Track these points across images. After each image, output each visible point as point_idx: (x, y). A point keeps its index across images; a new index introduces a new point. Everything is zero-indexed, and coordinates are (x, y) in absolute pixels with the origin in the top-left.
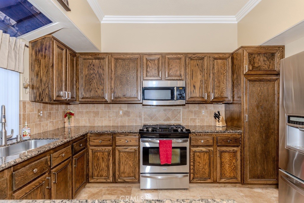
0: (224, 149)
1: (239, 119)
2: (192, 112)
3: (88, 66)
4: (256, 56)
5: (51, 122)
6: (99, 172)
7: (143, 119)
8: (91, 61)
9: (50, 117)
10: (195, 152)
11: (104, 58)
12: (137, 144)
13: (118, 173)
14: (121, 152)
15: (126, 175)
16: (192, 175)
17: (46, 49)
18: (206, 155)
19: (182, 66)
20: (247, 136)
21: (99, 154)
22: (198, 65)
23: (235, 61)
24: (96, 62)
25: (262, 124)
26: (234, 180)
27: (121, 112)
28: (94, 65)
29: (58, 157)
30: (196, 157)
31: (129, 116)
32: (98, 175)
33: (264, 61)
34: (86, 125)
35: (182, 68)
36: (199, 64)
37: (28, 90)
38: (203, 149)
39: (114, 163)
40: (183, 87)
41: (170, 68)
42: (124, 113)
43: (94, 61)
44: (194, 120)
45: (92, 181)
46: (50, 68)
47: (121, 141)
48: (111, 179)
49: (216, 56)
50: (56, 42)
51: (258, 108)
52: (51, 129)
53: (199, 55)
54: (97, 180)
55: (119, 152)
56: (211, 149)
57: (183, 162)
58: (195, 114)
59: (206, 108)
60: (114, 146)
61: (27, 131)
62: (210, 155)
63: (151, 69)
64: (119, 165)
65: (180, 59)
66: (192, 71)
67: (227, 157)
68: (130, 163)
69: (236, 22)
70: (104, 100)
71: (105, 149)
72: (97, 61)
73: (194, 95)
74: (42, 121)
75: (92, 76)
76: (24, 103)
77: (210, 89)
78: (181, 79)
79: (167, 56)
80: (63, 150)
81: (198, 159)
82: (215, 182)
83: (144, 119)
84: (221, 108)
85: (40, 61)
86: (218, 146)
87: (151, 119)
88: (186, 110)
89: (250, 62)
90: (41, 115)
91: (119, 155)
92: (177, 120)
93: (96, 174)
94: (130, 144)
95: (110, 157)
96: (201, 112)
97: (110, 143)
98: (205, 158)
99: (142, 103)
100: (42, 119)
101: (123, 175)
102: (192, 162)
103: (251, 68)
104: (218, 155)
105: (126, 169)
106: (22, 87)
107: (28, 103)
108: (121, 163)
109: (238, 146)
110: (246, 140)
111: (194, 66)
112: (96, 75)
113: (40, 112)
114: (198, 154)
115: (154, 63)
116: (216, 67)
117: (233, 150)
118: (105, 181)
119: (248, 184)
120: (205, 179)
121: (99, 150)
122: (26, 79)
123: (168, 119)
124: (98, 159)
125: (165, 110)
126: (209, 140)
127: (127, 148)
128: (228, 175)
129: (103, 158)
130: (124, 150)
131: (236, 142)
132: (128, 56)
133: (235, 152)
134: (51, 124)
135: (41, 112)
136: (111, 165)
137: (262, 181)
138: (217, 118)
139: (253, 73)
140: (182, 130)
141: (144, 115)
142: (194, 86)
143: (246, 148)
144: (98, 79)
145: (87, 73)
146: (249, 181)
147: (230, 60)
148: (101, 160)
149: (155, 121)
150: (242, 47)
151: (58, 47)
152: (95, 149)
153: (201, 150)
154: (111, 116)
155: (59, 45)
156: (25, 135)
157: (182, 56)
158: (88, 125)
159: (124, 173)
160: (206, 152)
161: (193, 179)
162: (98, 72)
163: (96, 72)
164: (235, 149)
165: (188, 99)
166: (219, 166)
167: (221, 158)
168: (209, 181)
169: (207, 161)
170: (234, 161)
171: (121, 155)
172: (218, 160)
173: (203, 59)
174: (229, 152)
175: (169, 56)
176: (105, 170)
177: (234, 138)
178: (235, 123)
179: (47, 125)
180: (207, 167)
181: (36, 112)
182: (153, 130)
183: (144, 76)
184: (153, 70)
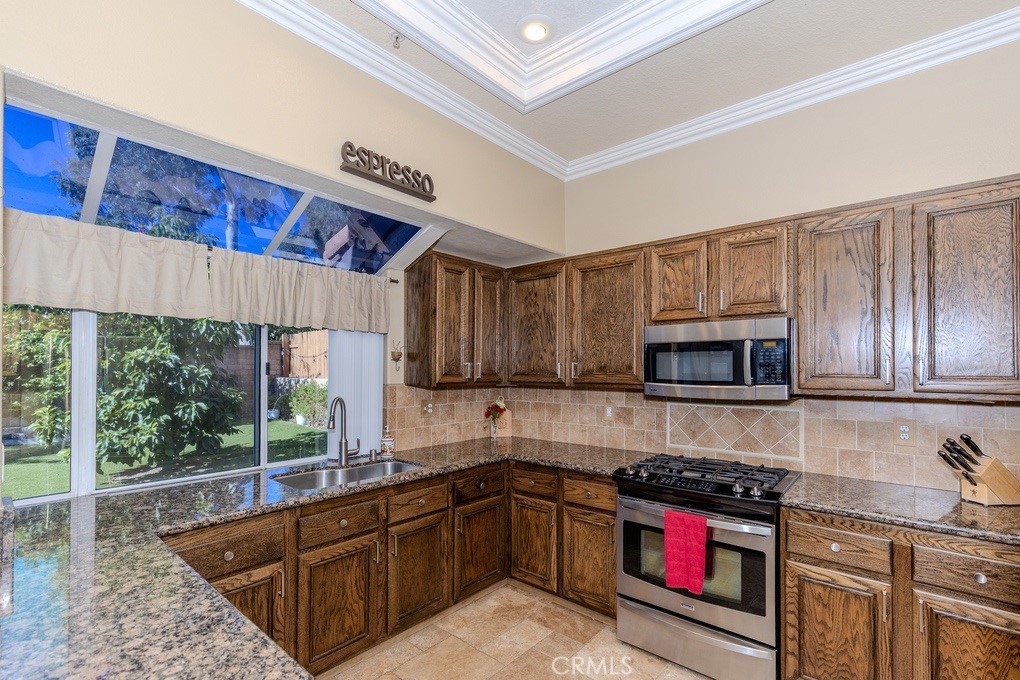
0: (950, 602)
3: (526, 298)
5: (453, 425)
6: (530, 559)
7: (668, 437)
8: (530, 284)
9: (453, 415)
10: (806, 580)
11: (554, 275)
13: (569, 575)
16: (789, 660)
18: (854, 606)
19: (780, 264)
21: (529, 513)
22: (848, 251)
24: (541, 284)
27: (609, 412)
28: (536, 295)
29: (407, 505)
30: (808, 601)
31: (629, 423)
32: (527, 565)
35: (780, 273)
36: (854, 248)
37: (402, 363)
38: (843, 578)
39: (560, 545)
40: (779, 341)
41: (736, 276)
42: (618, 414)
43: (537, 283)
44: (860, 458)
45: (517, 575)
47: (576, 492)
48: (554, 585)
50: (442, 263)
52: (455, 439)
54: (526, 576)
55: (572, 519)
56: (882, 585)
58: (864, 435)
60: (560, 502)
62: (874, 612)
63: (673, 286)
64: (571, 555)
65: (770, 241)
66: (825, 277)
70: (555, 380)
71: (542, 505)
72: (542, 282)
73: (833, 367)
74: (432, 423)
75: (532, 321)
76: (393, 389)
78: (775, 309)
79: (726, 240)
80: (423, 491)
81: (819, 609)
83: (671, 435)
86: (920, 584)
87: (693, 436)
88: (822, 417)
90: (430, 411)
91: (572, 527)
93: (524, 561)
94: (597, 504)
95: (551, 528)
96: (890, 430)
97: (551, 491)
98: (852, 616)
99: (642, 391)
100: (432, 419)
102: (793, 612)
105: (586, 571)
106: (389, 357)
107: (402, 388)
108: (576, 551)
111: (835, 256)
112: (540, 318)
113: (426, 406)
114: (819, 590)
115: (681, 267)
117: (1010, 623)
118: (540, 584)
121: (529, 504)
122: (396, 343)
123: (750, 444)
124: (528, 527)
125: (735, 412)
126: (868, 549)
127: (589, 514)
129: (537, 525)
130: (582, 518)
132: (611, 259)
134: (454, 430)
135: (430, 405)
136: (555, 548)
141: (672, 424)
144: (544, 326)
145: (523, 313)
148: (534, 529)
149: (706, 446)
151: (447, 270)
152: (522, 500)
153: (833, 580)
154: (586, 418)
155: (450, 266)
157: (779, 229)
159: (581, 578)
160: (856, 594)
161: (798, 676)
162: (544, 309)
163: (541, 310)
165: (807, 379)
167: (934, 637)
169: (863, 629)
171: (575, 529)
172: (922, 647)
174: (980, 625)
175: (731, 239)
176: (541, 557)
179: (444, 431)
180: (859, 652)
181: (417, 405)
182: (652, 476)
183: (655, 310)
184: (680, 290)
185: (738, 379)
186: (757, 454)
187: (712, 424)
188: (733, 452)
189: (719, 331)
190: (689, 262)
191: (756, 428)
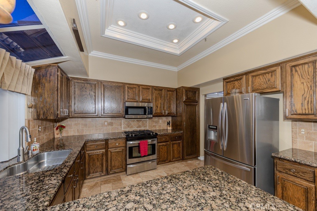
0: (174, 142)
1: (181, 125)
2: (154, 122)
3: (81, 89)
4: (189, 92)
5: (46, 135)
6: (94, 170)
7: (123, 127)
8: (83, 85)
9: (46, 131)
10: (160, 146)
12: (124, 145)
13: (110, 168)
14: (112, 152)
15: (116, 167)
16: (158, 160)
17: (51, 75)
18: (165, 147)
19: (150, 94)
20: (185, 134)
21: (94, 156)
23: (178, 93)
24: (88, 86)
25: (191, 127)
26: (179, 159)
27: (106, 123)
28: (86, 88)
30: (160, 149)
31: (112, 126)
32: (93, 172)
33: (192, 95)
34: (75, 134)
36: (159, 93)
37: (32, 109)
38: (164, 144)
39: (107, 161)
41: (143, 94)
43: (86, 85)
44: (155, 126)
45: (88, 177)
46: (56, 91)
47: (113, 144)
48: (104, 172)
49: (169, 89)
50: (60, 71)
51: (189, 120)
52: (46, 141)
53: (160, 88)
54: (93, 176)
55: (111, 152)
56: (168, 143)
57: (153, 153)
58: (156, 122)
59: (162, 119)
60: (107, 149)
61: (37, 146)
62: (167, 147)
63: (131, 94)
64: (111, 162)
67: (175, 146)
68: (119, 159)
69: (177, 71)
71: (100, 152)
73: (157, 112)
74: (40, 135)
75: (84, 97)
76: (29, 121)
77: (165, 109)
79: (141, 87)
82: (170, 161)
84: (170, 119)
85: (45, 84)
86: (171, 141)
87: (128, 127)
89: (186, 95)
90: (40, 130)
91: (111, 154)
92: (145, 127)
94: (119, 146)
95: (103, 157)
96: (159, 121)
97: (104, 147)
99: (124, 117)
100: (41, 133)
101: (114, 168)
102: (158, 152)
103: (186, 99)
104: (171, 146)
105: (116, 164)
106: (26, 107)
107: (32, 120)
108: (112, 160)
109: (180, 140)
110: (184, 136)
111: (157, 94)
112: (88, 96)
113: (39, 128)
114: (161, 147)
115: (132, 90)
116: (168, 96)
117: (179, 142)
118: (99, 175)
119: (185, 159)
120: (165, 161)
121: (94, 153)
123: (139, 127)
124: (94, 160)
125: (137, 121)
126: (167, 138)
127: (117, 149)
128: (176, 156)
129: (98, 159)
130: (114, 151)
131: (180, 138)
132: (114, 84)
133: (179, 143)
134: (46, 137)
136: (105, 163)
137: (191, 157)
138: (169, 125)
139: (187, 101)
140: (153, 134)
141: (124, 125)
142: (157, 107)
143: (185, 141)
146: (186, 157)
147: (175, 92)
148: (96, 160)
149: (131, 128)
150: (182, 87)
151: (61, 74)
152: (91, 153)
154: (97, 126)
156: (36, 150)
157: (150, 87)
158: (77, 134)
159: (114, 166)
160: (165, 145)
161: (159, 162)
162: (89, 94)
164: (179, 141)
165: (154, 114)
166: (172, 152)
167: (173, 147)
168: (167, 161)
169: (166, 150)
170: (179, 148)
171: (112, 155)
172: (172, 149)
173: (161, 90)
174: (176, 144)
176: (99, 167)
177: (179, 136)
178: (179, 127)
179: (43, 138)
180: (166, 154)
181: (36, 128)
182: (135, 135)
183: (126, 99)
184: (132, 95)
185: (145, 114)
186: (141, 128)
187: (132, 123)
188: (137, 129)
189: (141, 105)
190: (134, 90)
191: (141, 123)
